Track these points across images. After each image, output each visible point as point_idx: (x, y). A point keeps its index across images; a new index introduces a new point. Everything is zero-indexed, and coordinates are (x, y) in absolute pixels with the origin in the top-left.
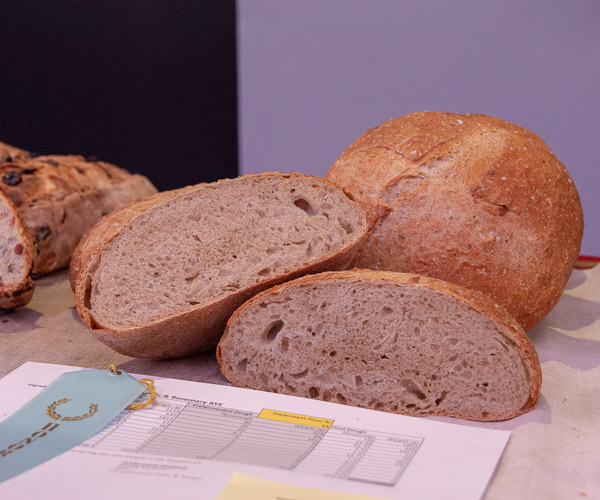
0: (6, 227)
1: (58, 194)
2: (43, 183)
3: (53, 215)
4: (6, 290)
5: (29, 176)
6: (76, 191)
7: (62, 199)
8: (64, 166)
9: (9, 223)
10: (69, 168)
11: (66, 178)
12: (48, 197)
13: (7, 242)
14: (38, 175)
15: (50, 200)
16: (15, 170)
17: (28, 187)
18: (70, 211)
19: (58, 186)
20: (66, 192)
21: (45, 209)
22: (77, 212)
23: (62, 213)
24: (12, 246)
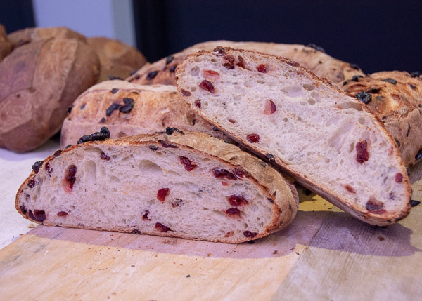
0: (385, 156)
1: (402, 110)
2: (388, 101)
3: (400, 130)
4: (390, 216)
5: (377, 95)
6: (415, 107)
7: (406, 115)
8: (400, 83)
9: (388, 152)
10: (405, 85)
11: (406, 96)
12: (395, 113)
13: (387, 170)
14: (383, 94)
15: (397, 117)
16: (363, 88)
17: (378, 105)
18: (412, 125)
19: (401, 104)
20: (408, 108)
21: (393, 125)
22: (417, 126)
23: (407, 128)
24: (392, 175)
